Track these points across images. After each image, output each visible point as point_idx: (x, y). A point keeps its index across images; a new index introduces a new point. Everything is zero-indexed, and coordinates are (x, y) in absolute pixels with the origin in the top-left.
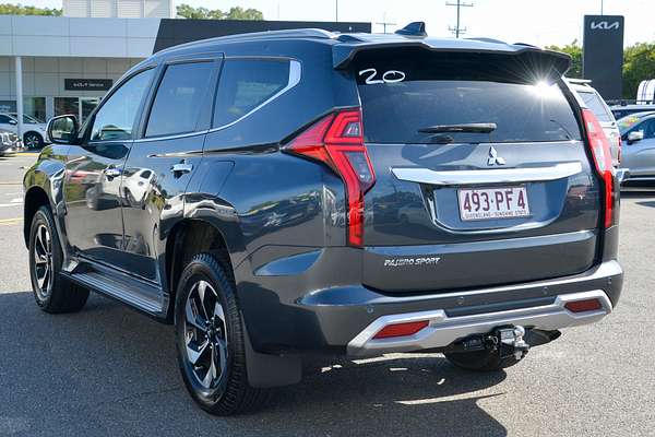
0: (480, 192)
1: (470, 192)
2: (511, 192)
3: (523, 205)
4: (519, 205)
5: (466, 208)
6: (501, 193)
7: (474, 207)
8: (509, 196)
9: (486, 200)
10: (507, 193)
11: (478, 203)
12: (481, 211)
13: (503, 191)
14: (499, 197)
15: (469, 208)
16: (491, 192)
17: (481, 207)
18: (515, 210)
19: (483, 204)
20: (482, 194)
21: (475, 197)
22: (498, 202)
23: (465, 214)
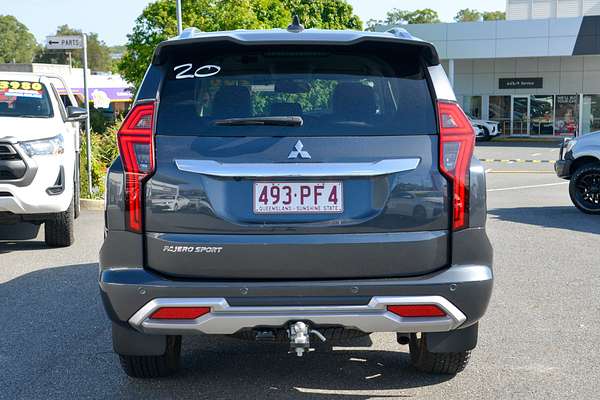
0: (281, 185)
1: (269, 185)
2: (322, 187)
3: (335, 201)
4: (330, 200)
5: (260, 200)
6: (308, 188)
7: (271, 200)
8: (319, 191)
9: (289, 194)
10: (316, 188)
11: (278, 197)
12: (280, 204)
13: (312, 185)
14: (306, 191)
15: (266, 201)
16: (296, 187)
17: (281, 200)
18: (324, 205)
19: (284, 197)
20: (284, 188)
21: (275, 191)
22: (303, 196)
23: (259, 207)
